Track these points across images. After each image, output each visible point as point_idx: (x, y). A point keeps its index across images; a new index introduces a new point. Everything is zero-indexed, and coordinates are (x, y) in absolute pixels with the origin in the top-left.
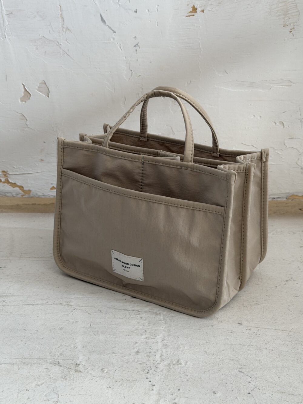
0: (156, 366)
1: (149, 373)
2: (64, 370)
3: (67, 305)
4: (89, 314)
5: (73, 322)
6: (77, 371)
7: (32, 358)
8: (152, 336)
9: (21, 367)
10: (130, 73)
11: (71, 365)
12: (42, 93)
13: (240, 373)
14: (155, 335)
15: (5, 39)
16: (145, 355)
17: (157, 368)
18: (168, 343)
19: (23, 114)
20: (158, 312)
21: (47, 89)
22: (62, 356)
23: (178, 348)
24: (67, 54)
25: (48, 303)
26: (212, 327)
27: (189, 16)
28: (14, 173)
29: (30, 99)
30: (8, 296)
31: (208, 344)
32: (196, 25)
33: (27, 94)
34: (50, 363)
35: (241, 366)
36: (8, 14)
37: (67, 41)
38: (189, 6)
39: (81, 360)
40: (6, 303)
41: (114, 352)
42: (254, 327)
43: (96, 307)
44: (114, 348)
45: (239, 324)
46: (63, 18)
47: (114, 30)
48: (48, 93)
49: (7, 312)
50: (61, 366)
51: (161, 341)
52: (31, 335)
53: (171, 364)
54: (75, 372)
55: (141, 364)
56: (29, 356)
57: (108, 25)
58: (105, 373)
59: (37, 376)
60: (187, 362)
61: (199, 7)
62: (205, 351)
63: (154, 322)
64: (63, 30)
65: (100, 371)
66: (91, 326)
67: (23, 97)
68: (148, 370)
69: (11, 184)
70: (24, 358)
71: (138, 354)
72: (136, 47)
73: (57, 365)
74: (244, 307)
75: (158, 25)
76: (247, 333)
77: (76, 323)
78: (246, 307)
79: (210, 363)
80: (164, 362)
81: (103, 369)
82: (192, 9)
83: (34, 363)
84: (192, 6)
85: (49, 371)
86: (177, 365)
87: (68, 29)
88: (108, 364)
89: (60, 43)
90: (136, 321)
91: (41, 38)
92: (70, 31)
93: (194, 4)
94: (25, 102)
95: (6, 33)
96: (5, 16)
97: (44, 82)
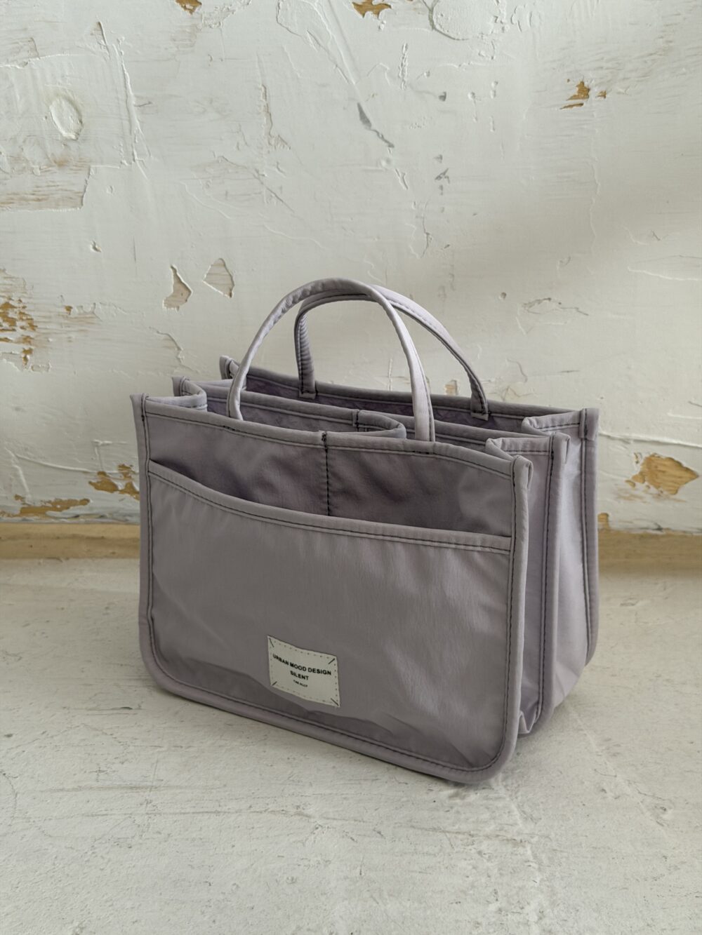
3: (299, 814)
4: (353, 840)
5: (319, 863)
8: (513, 907)
10: (426, 239)
12: (216, 288)
14: (519, 902)
15: (133, 162)
18: (553, 924)
19: (170, 334)
21: (229, 277)
24: (278, 198)
25: (252, 809)
26: (655, 882)
27: (571, 106)
29: (189, 300)
30: (156, 787)
32: (585, 127)
33: (182, 290)
36: (140, 106)
37: (278, 169)
38: (571, 82)
40: (154, 806)
43: (366, 822)
46: (270, 114)
47: (391, 142)
48: (231, 286)
49: (160, 833)
51: (536, 920)
52: (222, 897)
57: (378, 130)
61: (596, 85)
63: (513, 866)
64: (269, 143)
66: (363, 874)
67: (172, 296)
69: (138, 495)
72: (442, 180)
75: (494, 129)
77: (325, 866)
82: (577, 89)
84: (579, 83)
87: (281, 139)
89: (260, 173)
90: (469, 862)
91: (218, 162)
92: (286, 144)
93: (582, 77)
94: (176, 309)
95: (136, 150)
96: (134, 110)
97: (221, 261)
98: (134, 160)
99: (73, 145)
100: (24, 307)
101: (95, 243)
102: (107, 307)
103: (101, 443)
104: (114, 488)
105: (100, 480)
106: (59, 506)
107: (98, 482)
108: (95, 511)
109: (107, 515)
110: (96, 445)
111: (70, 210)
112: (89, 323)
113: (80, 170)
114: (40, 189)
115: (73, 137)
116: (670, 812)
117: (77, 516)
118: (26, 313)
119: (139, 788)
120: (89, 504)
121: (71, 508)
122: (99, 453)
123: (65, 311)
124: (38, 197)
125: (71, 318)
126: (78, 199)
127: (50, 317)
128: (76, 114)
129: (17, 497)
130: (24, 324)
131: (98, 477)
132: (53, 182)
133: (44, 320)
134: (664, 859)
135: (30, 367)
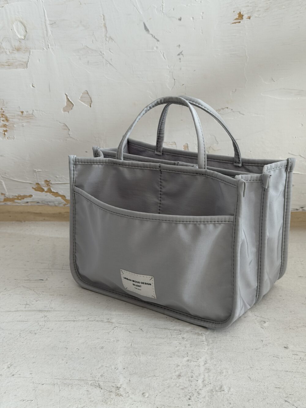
0: (198, 392)
1: (191, 399)
2: (105, 393)
3: (108, 322)
4: (130, 332)
5: (114, 341)
6: (118, 395)
7: (73, 379)
8: (194, 359)
9: (62, 388)
10: (173, 82)
11: (112, 388)
12: (84, 103)
13: (286, 402)
14: (197, 357)
15: (48, 49)
16: (187, 379)
17: (199, 394)
18: (210, 366)
19: (65, 123)
20: (200, 333)
21: (90, 99)
22: (103, 378)
23: (221, 373)
24: (110, 64)
25: (89, 320)
26: (256, 351)
27: (235, 23)
28: (56, 183)
29: (73, 108)
30: (49, 311)
31: (252, 370)
32: (241, 32)
33: (70, 104)
34: (91, 385)
35: (287, 395)
36: (51, 24)
37: (110, 51)
38: (235, 12)
39: (122, 383)
40: (48, 318)
41: (155, 375)
42: (301, 352)
43: (136, 325)
44: (156, 371)
45: (285, 348)
46: (106, 28)
47: (158, 39)
48: (91, 103)
49: (49, 329)
50: (102, 389)
51: (203, 364)
52: (71, 353)
53: (213, 390)
54: (116, 396)
55: (182, 389)
56: (70, 376)
57: (152, 34)
58: (146, 398)
59: (78, 398)
60: (230, 388)
61: (246, 14)
62: (249, 377)
63: (196, 343)
64: (106, 39)
65: (141, 395)
66: (132, 345)
67: (66, 107)
68: (190, 396)
69: (53, 193)
70: (65, 379)
71: (180, 378)
72: (180, 55)
73: (97, 388)
74: (290, 329)
75: (202, 33)
76: (293, 358)
77: (117, 342)
78: (293, 329)
79: (254, 390)
80: (206, 388)
81: (144, 393)
82: (238, 15)
83: (74, 385)
84: (238, 13)
85: (90, 394)
86: (220, 391)
87: (111, 38)
88: (149, 388)
89: (102, 53)
90: (178, 341)
91: (84, 48)
92: (113, 40)
93: (240, 10)
94: (67, 112)
95: (50, 43)
96: (48, 26)
97: (86, 92)
98: (49, 48)
99: (23, 42)
100: (3, 112)
101: (33, 84)
102: (38, 112)
103: (37, 170)
104: (43, 190)
105: (37, 187)
106: (20, 198)
107: (36, 188)
108: (35, 200)
109: (40, 202)
110: (35, 171)
111: (22, 69)
112: (31, 119)
113: (26, 52)
114: (9, 61)
115: (23, 38)
116: (267, 323)
117: (27, 202)
118: (5, 114)
119: (42, 311)
120: (32, 197)
121: (25, 199)
122: (36, 175)
123: (21, 113)
124: (9, 64)
125: (23, 116)
126: (25, 65)
127: (14, 116)
128: (24, 28)
129: (2, 194)
130: (3, 119)
131: (36, 185)
132: (15, 57)
133: (12, 117)
134: (261, 341)
135: (7, 138)
